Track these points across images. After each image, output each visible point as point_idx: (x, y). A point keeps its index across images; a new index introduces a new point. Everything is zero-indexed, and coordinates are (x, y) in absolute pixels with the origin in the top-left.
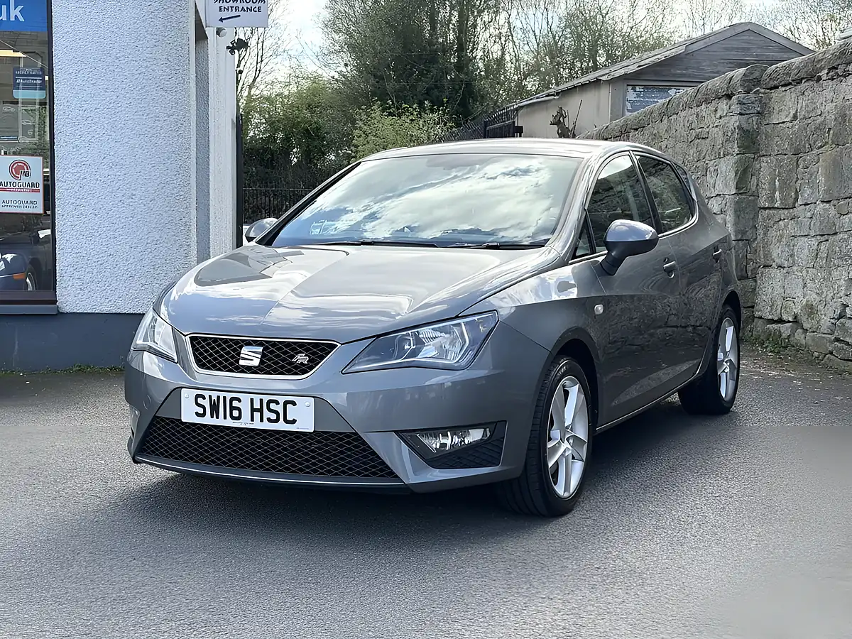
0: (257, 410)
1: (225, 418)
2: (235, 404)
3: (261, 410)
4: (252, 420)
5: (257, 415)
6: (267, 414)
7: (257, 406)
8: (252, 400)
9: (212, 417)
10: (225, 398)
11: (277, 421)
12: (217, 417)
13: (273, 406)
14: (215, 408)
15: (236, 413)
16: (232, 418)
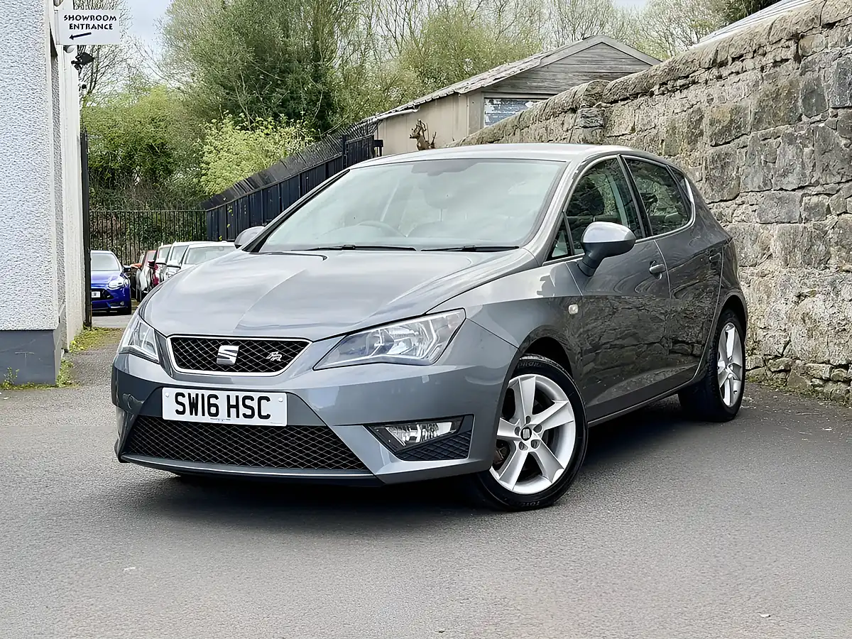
0: (233, 406)
1: (203, 415)
2: (213, 401)
3: (237, 406)
4: (229, 416)
5: (233, 411)
6: (242, 410)
7: (233, 402)
8: (228, 397)
9: (191, 414)
10: (203, 395)
11: (252, 416)
12: (196, 414)
13: (248, 402)
14: (194, 406)
15: (213, 410)
16: (210, 414)
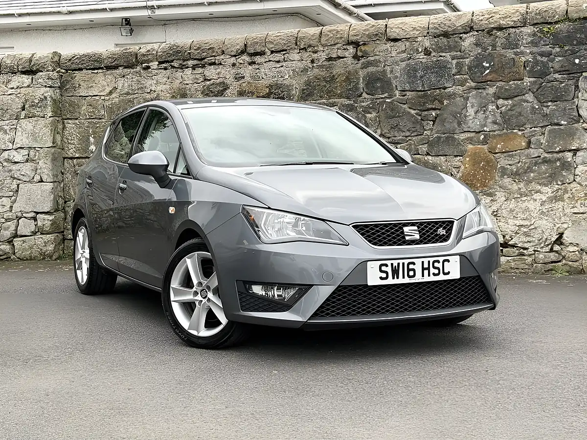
0: (426, 269)
1: (404, 277)
2: (411, 266)
3: (428, 269)
4: (423, 276)
5: (426, 272)
6: (432, 270)
7: (426, 266)
8: (423, 262)
9: (393, 278)
10: (403, 264)
11: (438, 274)
12: (398, 278)
13: (436, 265)
14: (395, 272)
15: (411, 273)
16: (409, 276)
